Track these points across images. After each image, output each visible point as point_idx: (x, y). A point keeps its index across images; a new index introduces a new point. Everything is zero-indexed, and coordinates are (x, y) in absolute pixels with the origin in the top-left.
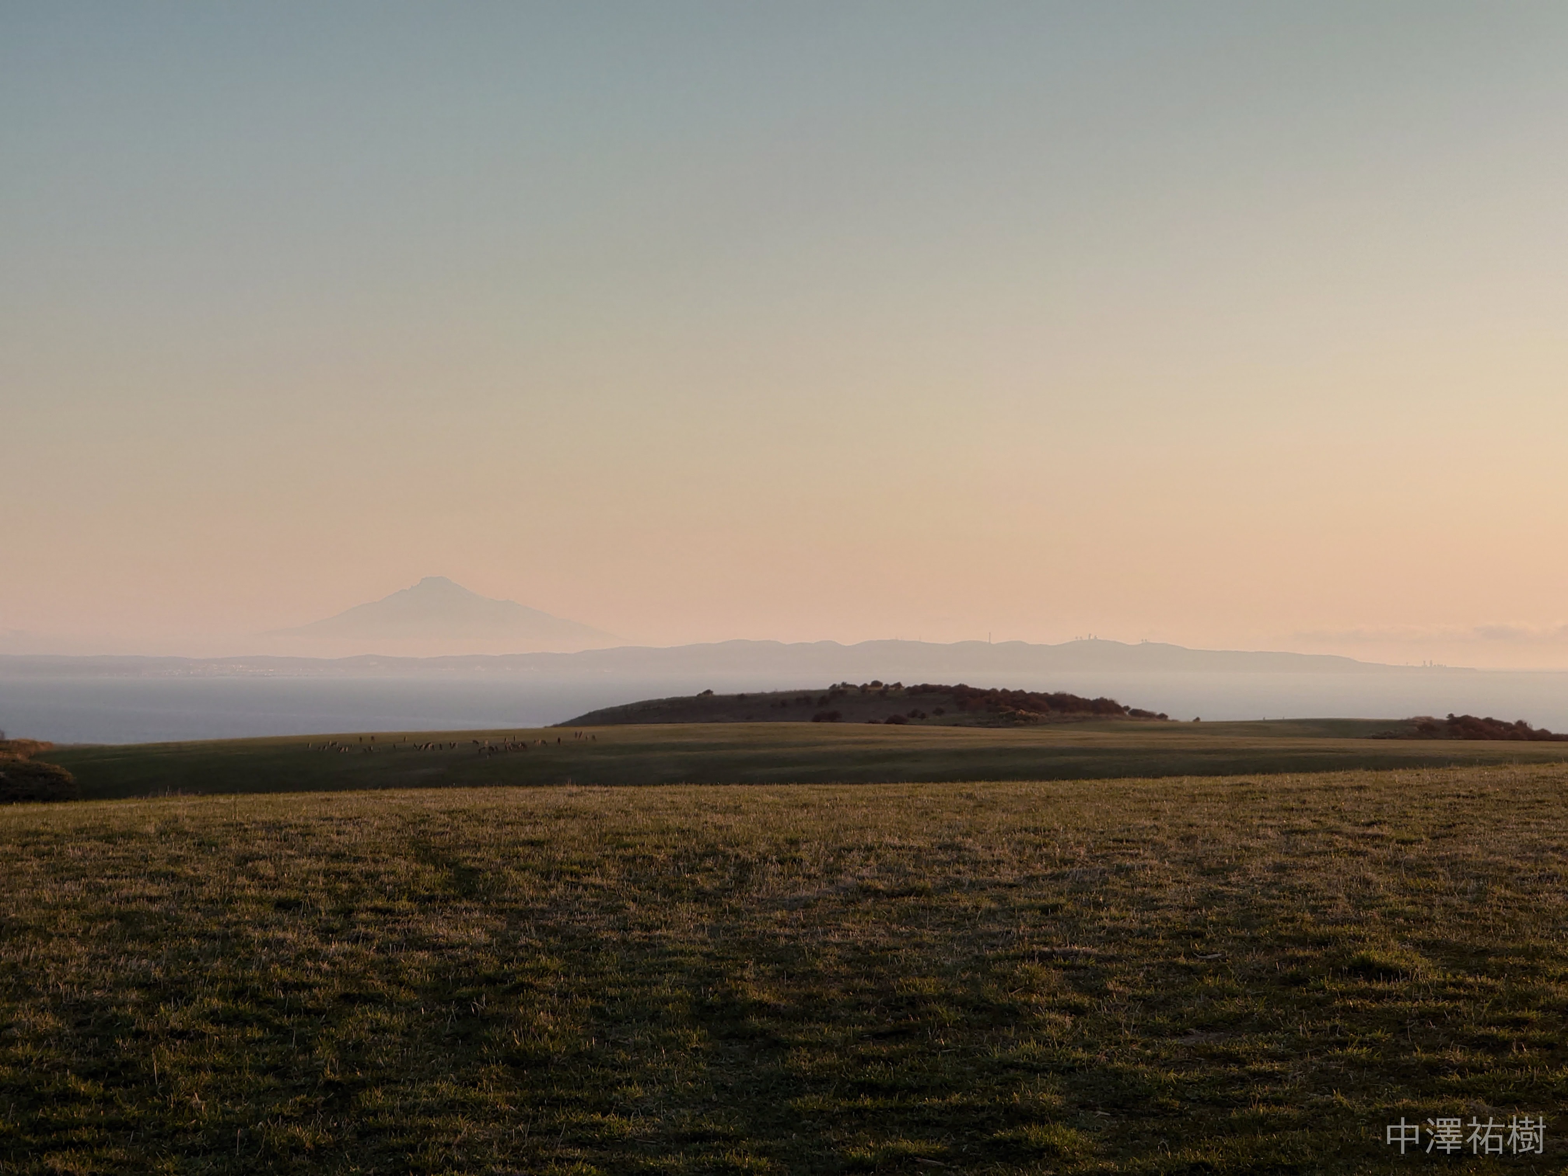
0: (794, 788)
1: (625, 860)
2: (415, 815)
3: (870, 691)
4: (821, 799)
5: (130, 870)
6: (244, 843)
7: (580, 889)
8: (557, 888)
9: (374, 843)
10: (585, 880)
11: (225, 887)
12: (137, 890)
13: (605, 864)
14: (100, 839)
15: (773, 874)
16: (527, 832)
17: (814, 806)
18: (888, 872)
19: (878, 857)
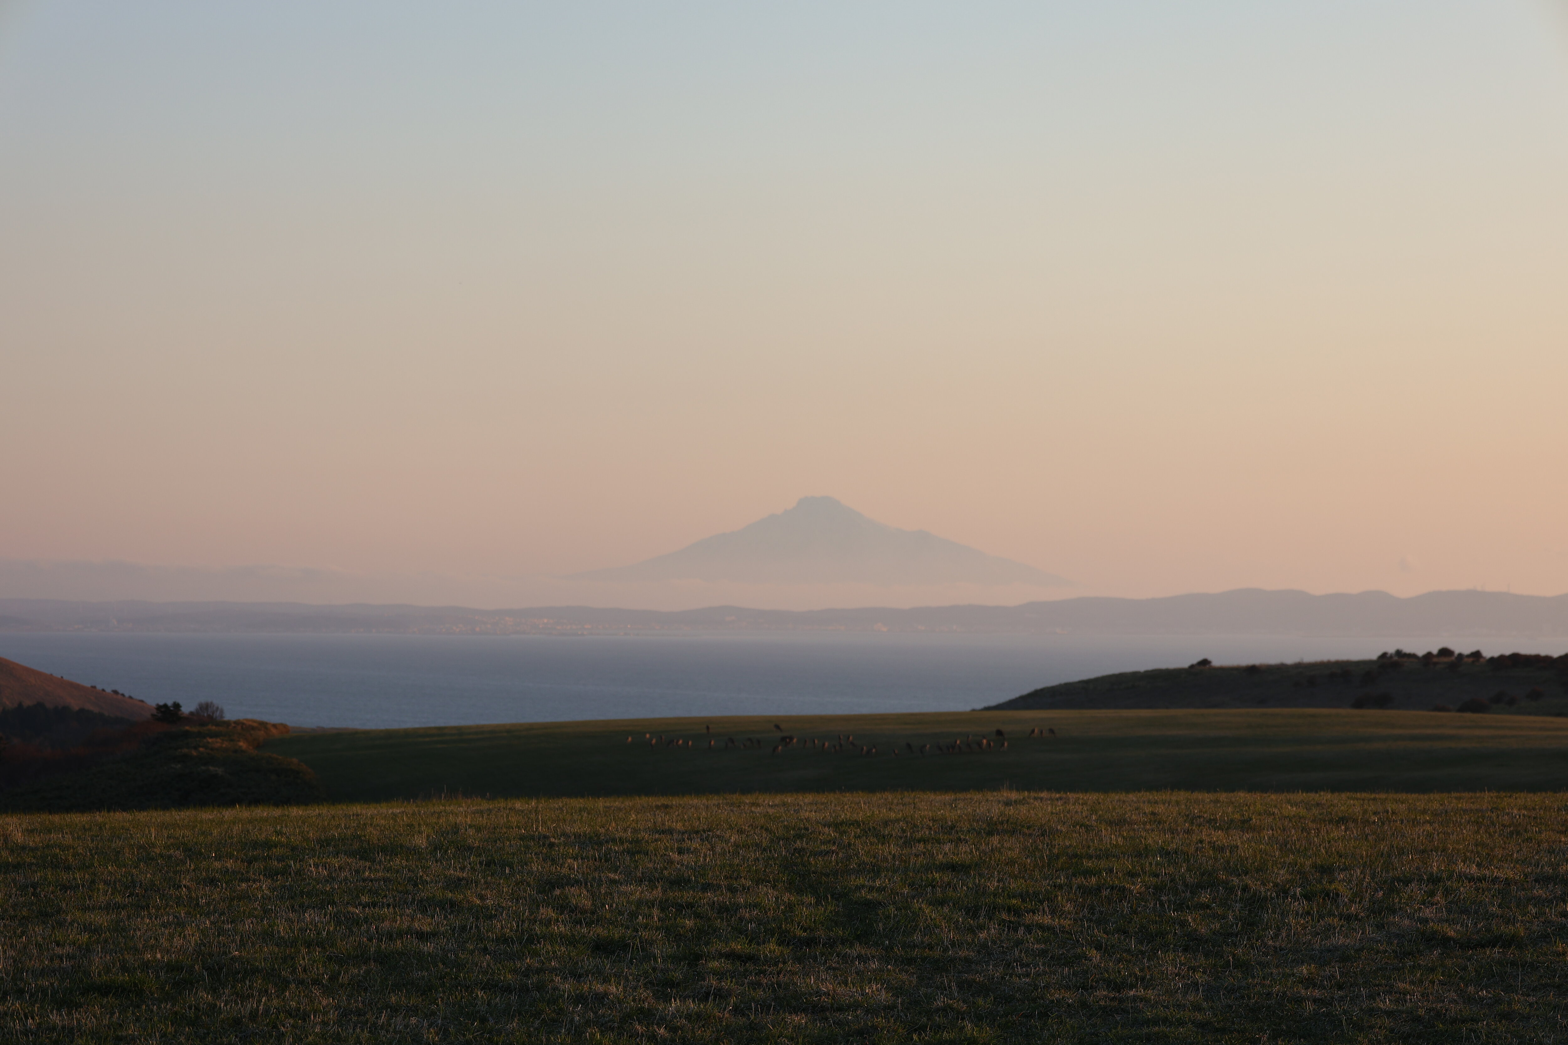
0: (1325, 797)
1: (1085, 891)
2: (786, 827)
3: (1436, 664)
4: (1365, 812)
5: (394, 897)
6: (549, 863)
7: (1021, 931)
8: (989, 929)
9: (730, 865)
10: (1028, 918)
11: (523, 921)
12: (402, 923)
13: (1056, 896)
14: (351, 854)
15: (1297, 914)
16: (946, 852)
17: (1355, 821)
18: (1462, 912)
19: (1447, 892)
